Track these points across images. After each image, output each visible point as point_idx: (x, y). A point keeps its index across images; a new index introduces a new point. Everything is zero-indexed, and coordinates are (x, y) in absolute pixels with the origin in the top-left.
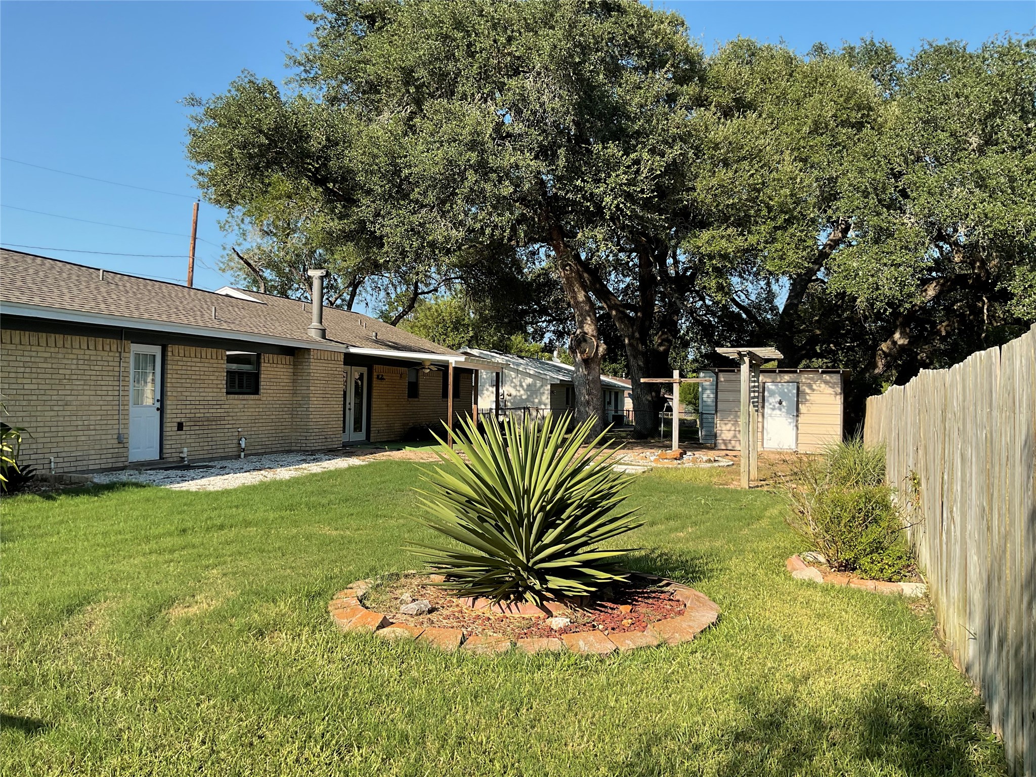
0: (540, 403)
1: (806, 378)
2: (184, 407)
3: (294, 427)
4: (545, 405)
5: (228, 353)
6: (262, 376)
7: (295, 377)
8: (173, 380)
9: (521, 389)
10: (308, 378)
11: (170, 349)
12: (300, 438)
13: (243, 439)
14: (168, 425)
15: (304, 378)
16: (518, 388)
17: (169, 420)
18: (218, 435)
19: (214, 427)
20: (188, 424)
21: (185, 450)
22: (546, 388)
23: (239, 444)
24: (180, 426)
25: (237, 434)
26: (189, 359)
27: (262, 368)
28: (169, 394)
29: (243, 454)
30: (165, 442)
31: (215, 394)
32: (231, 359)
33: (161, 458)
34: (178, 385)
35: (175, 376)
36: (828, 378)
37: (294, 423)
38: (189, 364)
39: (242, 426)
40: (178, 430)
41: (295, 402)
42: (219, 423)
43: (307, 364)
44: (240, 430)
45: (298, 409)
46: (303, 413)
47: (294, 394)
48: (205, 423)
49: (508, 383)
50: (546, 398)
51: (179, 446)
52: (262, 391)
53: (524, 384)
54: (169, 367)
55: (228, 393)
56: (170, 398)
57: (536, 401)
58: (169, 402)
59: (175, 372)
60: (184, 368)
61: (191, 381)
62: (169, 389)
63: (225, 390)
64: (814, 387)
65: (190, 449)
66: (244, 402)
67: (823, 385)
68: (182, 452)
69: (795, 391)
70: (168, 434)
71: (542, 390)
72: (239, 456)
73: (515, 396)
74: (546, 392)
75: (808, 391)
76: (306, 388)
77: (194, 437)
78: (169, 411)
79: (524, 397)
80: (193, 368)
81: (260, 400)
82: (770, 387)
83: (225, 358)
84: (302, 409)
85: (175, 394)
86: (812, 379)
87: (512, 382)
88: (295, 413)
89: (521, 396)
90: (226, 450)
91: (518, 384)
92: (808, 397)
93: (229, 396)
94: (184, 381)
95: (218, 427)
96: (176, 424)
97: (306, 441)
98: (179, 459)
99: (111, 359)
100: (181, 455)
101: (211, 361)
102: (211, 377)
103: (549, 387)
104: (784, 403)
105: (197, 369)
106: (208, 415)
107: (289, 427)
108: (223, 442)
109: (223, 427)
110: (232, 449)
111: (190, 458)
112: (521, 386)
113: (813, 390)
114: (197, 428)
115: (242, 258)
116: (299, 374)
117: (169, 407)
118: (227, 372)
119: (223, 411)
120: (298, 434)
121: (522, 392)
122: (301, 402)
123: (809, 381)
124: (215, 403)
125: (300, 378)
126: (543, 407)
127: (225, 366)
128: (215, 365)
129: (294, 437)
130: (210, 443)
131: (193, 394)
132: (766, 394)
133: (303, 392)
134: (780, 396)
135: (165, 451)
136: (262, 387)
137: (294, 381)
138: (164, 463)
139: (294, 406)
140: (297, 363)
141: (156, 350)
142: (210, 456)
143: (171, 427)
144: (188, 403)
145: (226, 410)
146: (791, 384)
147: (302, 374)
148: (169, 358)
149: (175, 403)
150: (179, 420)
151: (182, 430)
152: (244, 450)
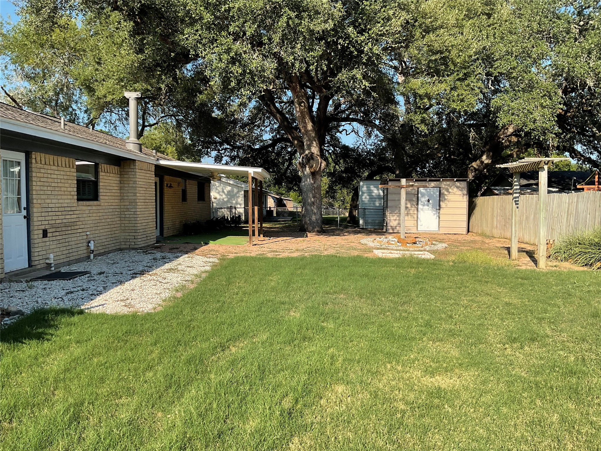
0: (237, 203)
1: (445, 185)
2: (46, 214)
3: (123, 228)
4: (240, 204)
5: (78, 163)
6: (101, 184)
7: (122, 185)
8: (38, 188)
9: (223, 194)
10: (134, 185)
11: (33, 156)
12: (128, 237)
13: (92, 242)
14: (36, 232)
15: (130, 185)
16: (221, 193)
17: (36, 228)
18: (73, 239)
19: (70, 232)
20: (51, 230)
21: (52, 256)
22: (240, 193)
23: (88, 246)
24: (45, 234)
25: (85, 237)
26: (49, 167)
27: (101, 177)
28: (35, 201)
29: (92, 255)
30: (32, 250)
31: (69, 201)
32: (80, 169)
33: (30, 265)
34: (42, 193)
35: (39, 183)
36: (458, 184)
37: (123, 225)
38: (49, 172)
39: (89, 229)
40: (43, 237)
41: (122, 207)
42: (73, 228)
43: (133, 173)
44: (88, 233)
45: (126, 213)
46: (131, 216)
47: (122, 199)
48: (64, 229)
49: (214, 190)
50: (241, 200)
51: (44, 253)
52: (101, 197)
53: (225, 191)
54: (34, 174)
55: (78, 200)
56: (36, 206)
57: (234, 202)
58: (35, 210)
59: (38, 179)
60: (46, 175)
61: (51, 189)
62: (34, 197)
63: (76, 197)
64: (450, 190)
66: (89, 208)
67: (455, 189)
68: (48, 259)
69: (438, 193)
70: (36, 241)
71: (238, 195)
72: (89, 257)
73: (220, 199)
74: (241, 196)
75: (446, 193)
76: (132, 194)
77: (55, 242)
78: (35, 219)
79: (225, 200)
80: (53, 176)
81: (100, 205)
82: (422, 191)
83: (75, 167)
84: (130, 213)
85: (39, 201)
86: (448, 185)
87: (217, 189)
88: (123, 216)
89: (223, 199)
90: (79, 253)
91: (221, 190)
92: (446, 197)
93: (81, 203)
94: (45, 188)
95: (73, 232)
96: (41, 232)
97: (135, 240)
98: (45, 265)
100: (48, 261)
101: (65, 169)
102: (67, 185)
103: (243, 192)
104: (430, 201)
105: (55, 176)
106: (65, 221)
107: (119, 228)
108: (76, 246)
109: (75, 231)
110: (82, 252)
111: (56, 262)
112: (223, 192)
113: (450, 192)
114: (57, 234)
116: (125, 182)
117: (35, 215)
118: (77, 180)
119: (75, 216)
120: (127, 234)
121: (224, 196)
122: (128, 207)
123: (447, 187)
124: (69, 209)
125: (126, 185)
126: (239, 206)
127: (75, 175)
128: (68, 173)
129: (123, 237)
130: (68, 248)
131: (54, 201)
132: (419, 195)
133: (130, 198)
134: (428, 196)
135: (33, 259)
136: (101, 194)
137: (121, 189)
138: (34, 271)
139: (122, 210)
140: (123, 173)
141: (22, 157)
142: (68, 259)
143: (37, 234)
144: (50, 210)
145: (78, 216)
146: (435, 189)
147: (128, 182)
148: (34, 165)
149: (40, 210)
150: (43, 227)
151: (47, 237)
152: (93, 251)
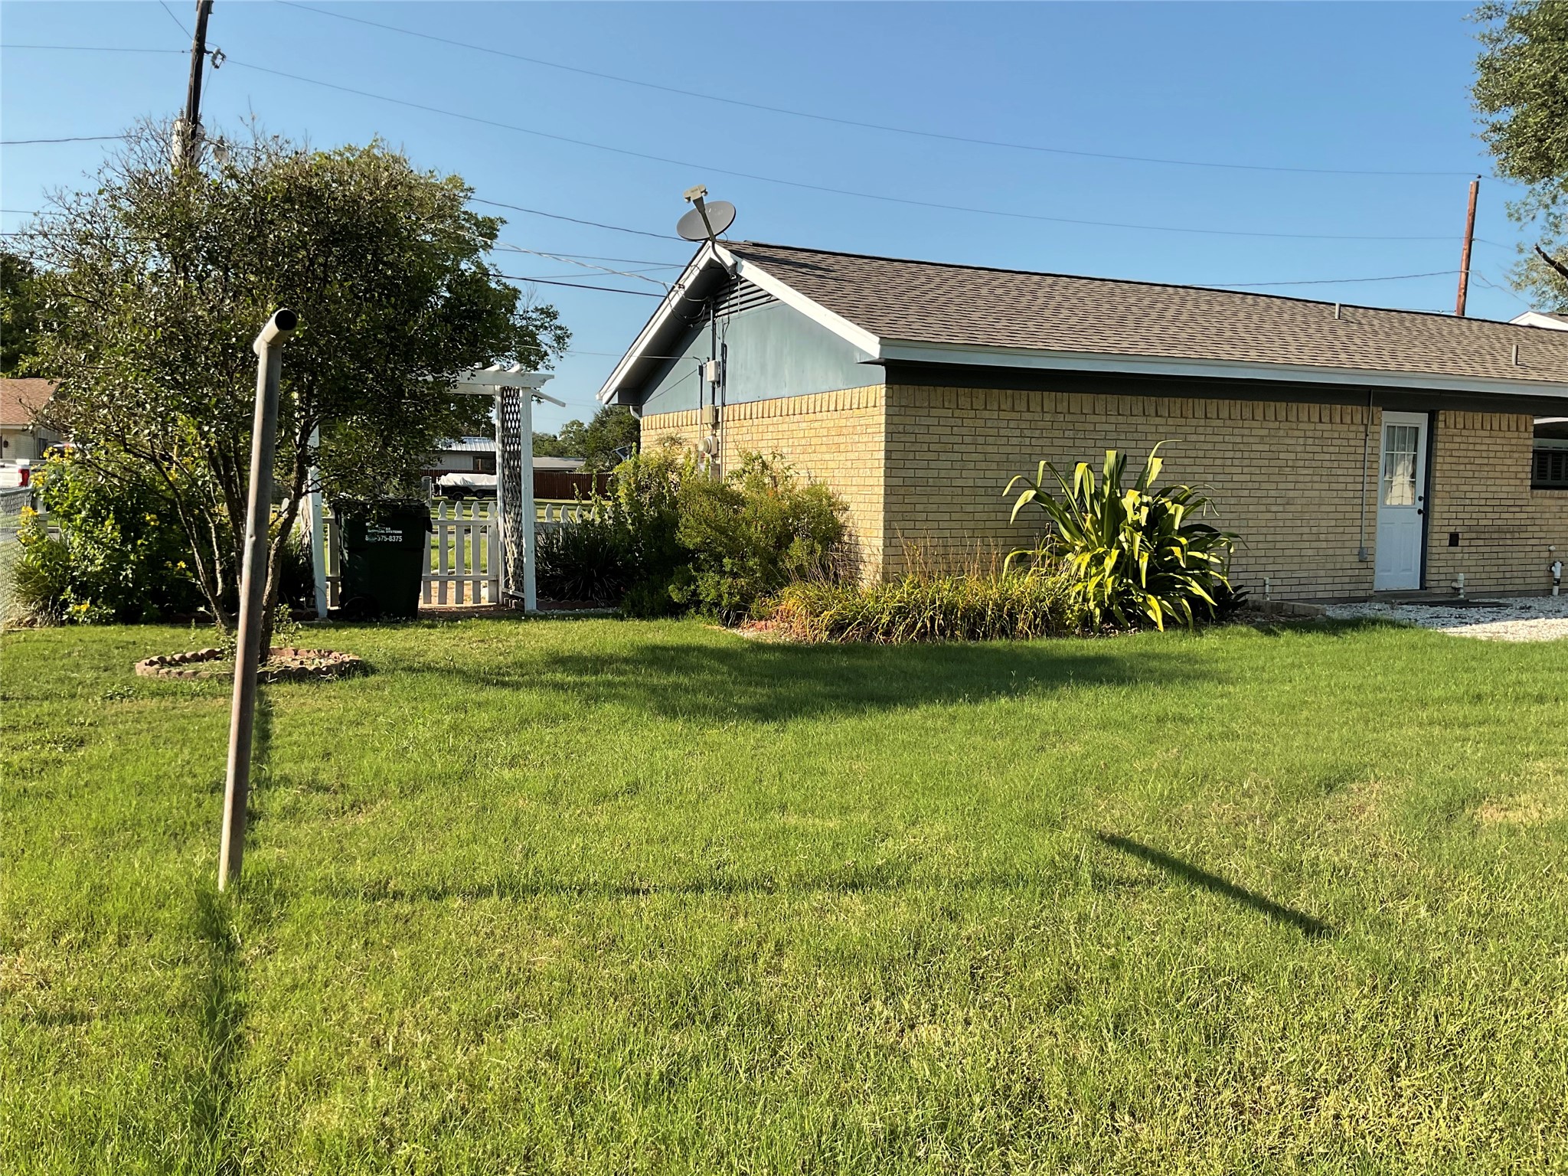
2: (1461, 509)
5: (1537, 421)
8: (1445, 467)
11: (1441, 418)
13: (1558, 565)
14: (1436, 536)
17: (1436, 529)
18: (1514, 555)
19: (1509, 542)
20: (1466, 536)
21: (1461, 577)
23: (1551, 571)
24: (1454, 540)
25: (1547, 554)
26: (1473, 433)
28: (1438, 487)
29: (1556, 589)
30: (1429, 563)
31: (1512, 489)
32: (1541, 432)
33: (1423, 587)
34: (1453, 474)
35: (1448, 460)
38: (1471, 440)
39: (1556, 541)
40: (1450, 545)
42: (1517, 535)
44: (1552, 548)
48: (1495, 536)
51: (1451, 570)
54: (1440, 445)
55: (1533, 487)
56: (1439, 495)
58: (1437, 501)
59: (1448, 453)
60: (1463, 446)
61: (1474, 468)
62: (1438, 481)
63: (1529, 483)
65: (1468, 576)
66: (1562, 502)
68: (1456, 580)
70: (1434, 550)
72: (1550, 592)
77: (1476, 556)
78: (1437, 515)
80: (1478, 447)
83: (1532, 429)
85: (1447, 488)
90: (1528, 581)
93: (1535, 492)
94: (1462, 467)
95: (1516, 542)
96: (1447, 536)
98: (1450, 591)
99: (1352, 435)
100: (1454, 585)
101: (1508, 434)
102: (1508, 462)
105: (1485, 447)
106: (1499, 522)
108: (1523, 568)
109: (1524, 542)
110: (1537, 579)
111: (1468, 589)
114: (1481, 542)
115: (1552, 263)
117: (1437, 509)
118: (1534, 452)
119: (1525, 516)
124: (1511, 502)
127: (1530, 442)
128: (1514, 441)
130: (1502, 569)
131: (1476, 488)
135: (1428, 577)
138: (1427, 595)
141: (1421, 420)
142: (1502, 588)
143: (1439, 540)
144: (1468, 502)
145: (1530, 515)
148: (1440, 432)
149: (1448, 502)
150: (1452, 530)
151: (1457, 545)
152: (1559, 581)
